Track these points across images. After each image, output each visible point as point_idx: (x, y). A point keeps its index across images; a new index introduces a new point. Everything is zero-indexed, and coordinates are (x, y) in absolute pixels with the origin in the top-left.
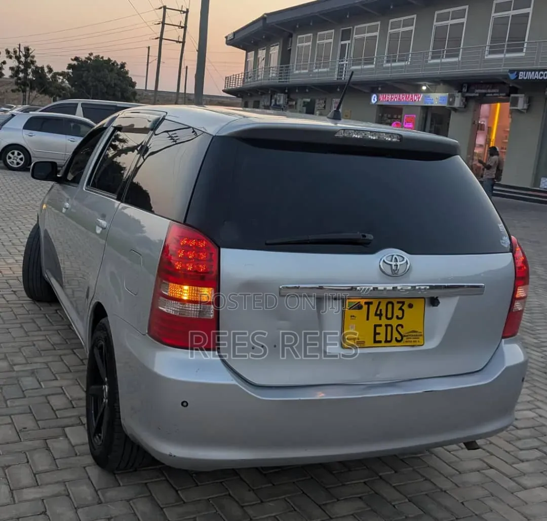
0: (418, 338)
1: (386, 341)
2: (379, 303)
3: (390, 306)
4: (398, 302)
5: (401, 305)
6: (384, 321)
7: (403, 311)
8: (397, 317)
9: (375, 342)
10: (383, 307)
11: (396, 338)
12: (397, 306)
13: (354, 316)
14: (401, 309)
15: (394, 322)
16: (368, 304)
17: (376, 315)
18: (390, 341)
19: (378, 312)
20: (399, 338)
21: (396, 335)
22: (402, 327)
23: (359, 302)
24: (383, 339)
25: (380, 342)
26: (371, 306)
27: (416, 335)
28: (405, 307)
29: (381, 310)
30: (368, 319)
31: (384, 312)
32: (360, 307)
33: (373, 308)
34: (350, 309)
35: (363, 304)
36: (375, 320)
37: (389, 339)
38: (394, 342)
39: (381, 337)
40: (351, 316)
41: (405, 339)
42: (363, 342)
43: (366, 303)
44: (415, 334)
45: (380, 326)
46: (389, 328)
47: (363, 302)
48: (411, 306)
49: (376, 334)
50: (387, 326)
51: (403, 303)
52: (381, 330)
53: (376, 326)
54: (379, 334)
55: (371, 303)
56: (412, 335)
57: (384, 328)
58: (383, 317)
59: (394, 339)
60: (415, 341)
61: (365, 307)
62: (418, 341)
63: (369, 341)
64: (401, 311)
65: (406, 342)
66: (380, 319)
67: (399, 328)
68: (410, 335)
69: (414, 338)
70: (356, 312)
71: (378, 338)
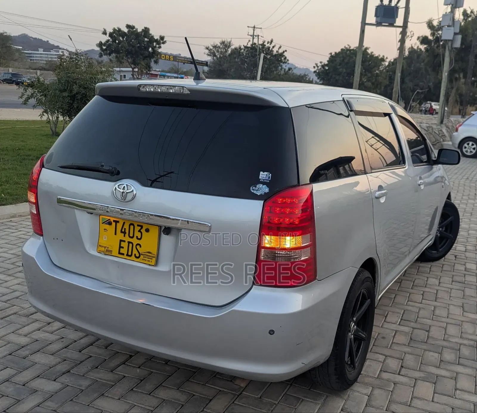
0: (152, 259)
1: (127, 255)
2: (124, 223)
3: (132, 227)
4: (138, 226)
5: (140, 228)
6: (127, 239)
7: (141, 233)
8: (138, 238)
9: (120, 253)
10: (126, 226)
11: (135, 254)
12: (137, 229)
13: (106, 230)
14: (139, 231)
16: (116, 222)
17: (122, 232)
18: (131, 256)
19: (123, 231)
20: (137, 255)
21: (135, 252)
22: (140, 247)
23: (110, 219)
24: (126, 253)
25: (123, 254)
26: (118, 224)
28: (143, 230)
29: (125, 229)
30: (116, 234)
31: (127, 231)
32: (110, 223)
33: (119, 226)
34: (103, 223)
35: (112, 222)
36: (120, 236)
37: (130, 254)
38: (133, 257)
39: (124, 251)
40: (105, 229)
41: (142, 256)
42: (111, 251)
43: (114, 221)
44: (150, 255)
45: (124, 241)
46: (131, 245)
47: (112, 219)
48: (147, 230)
49: (120, 247)
50: (129, 243)
51: (142, 227)
52: (125, 245)
53: (121, 241)
54: (123, 248)
55: (118, 222)
56: (148, 256)
57: (127, 243)
58: (127, 235)
59: (133, 255)
60: (149, 261)
61: (114, 224)
62: (151, 262)
63: (115, 252)
64: (140, 233)
65: (143, 259)
66: (124, 236)
67: (138, 247)
68: (145, 255)
69: (149, 258)
70: (107, 226)
71: (122, 251)
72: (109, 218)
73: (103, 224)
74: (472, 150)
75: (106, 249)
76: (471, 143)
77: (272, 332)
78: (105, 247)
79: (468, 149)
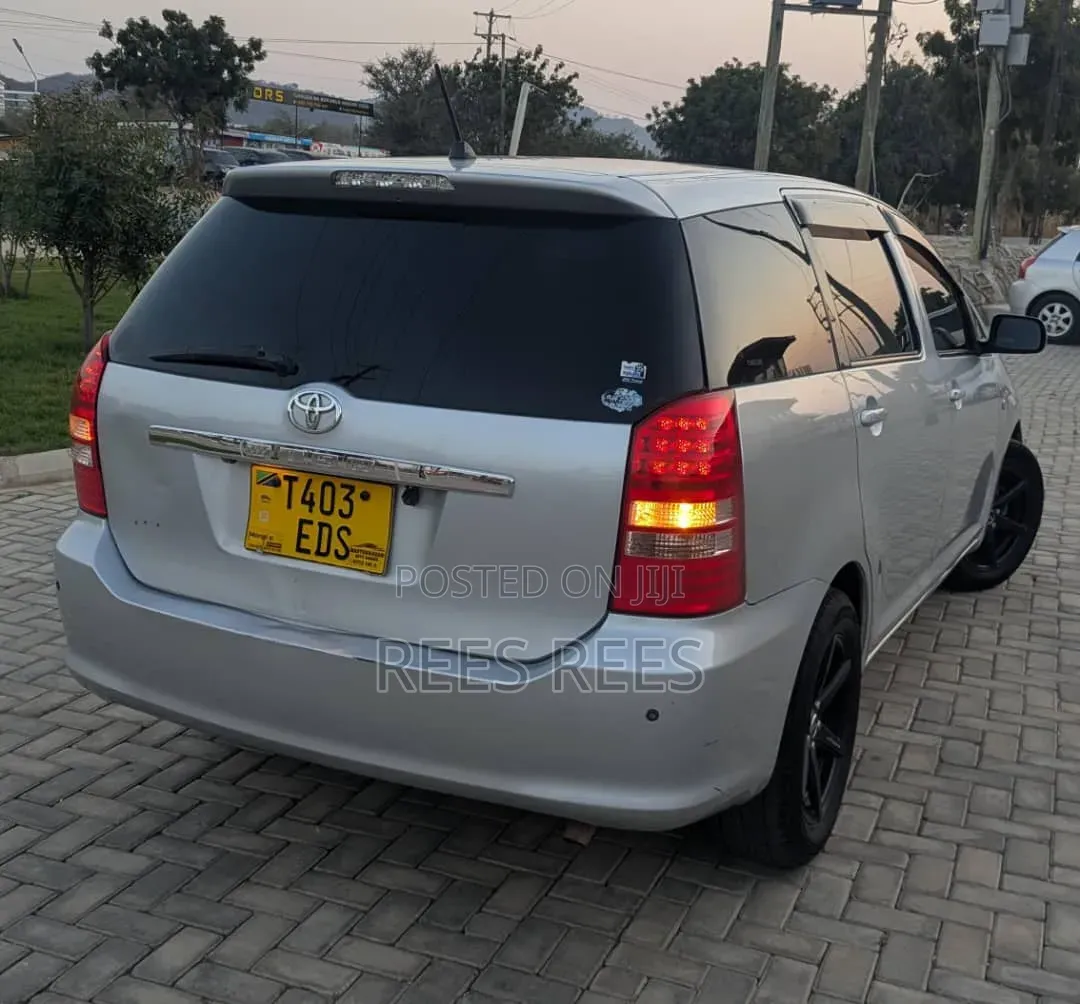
0: (376, 560)
1: (318, 553)
2: (310, 481)
3: (328, 490)
4: (343, 486)
5: (347, 491)
6: (317, 516)
7: (351, 503)
8: (341, 514)
9: (299, 549)
10: (316, 489)
11: (336, 552)
12: (342, 493)
13: (267, 497)
14: (347, 498)
15: (336, 521)
16: (291, 480)
17: (304, 501)
18: (325, 554)
19: (308, 498)
20: (342, 552)
21: (336, 545)
22: (349, 533)
23: (275, 474)
24: (314, 549)
25: (307, 552)
26: (295, 484)
27: (373, 554)
28: (355, 497)
29: (312, 494)
30: (289, 506)
31: (317, 500)
32: (276, 483)
33: (299, 489)
34: (259, 483)
35: (282, 478)
36: (300, 511)
37: (323, 549)
38: (332, 558)
39: (310, 544)
40: (263, 497)
41: (352, 556)
42: (279, 546)
43: (286, 477)
44: (372, 550)
45: (311, 522)
46: (325, 531)
47: (281, 474)
48: (365, 496)
49: (301, 536)
50: (322, 525)
51: (352, 489)
52: (312, 531)
53: (302, 522)
54: (306, 537)
55: (295, 479)
56: (366, 553)
57: (316, 528)
58: (316, 508)
59: (332, 552)
60: (369, 564)
61: (285, 484)
62: (375, 565)
63: (290, 546)
64: (347, 504)
65: (354, 562)
66: (311, 511)
67: (343, 534)
68: (361, 551)
69: (369, 558)
70: (269, 490)
71: (305, 544)
72: (274, 471)
73: (261, 486)
74: (1061, 323)
75: (266, 541)
76: (1058, 307)
77: (652, 715)
78: (264, 537)
79: (1052, 321)
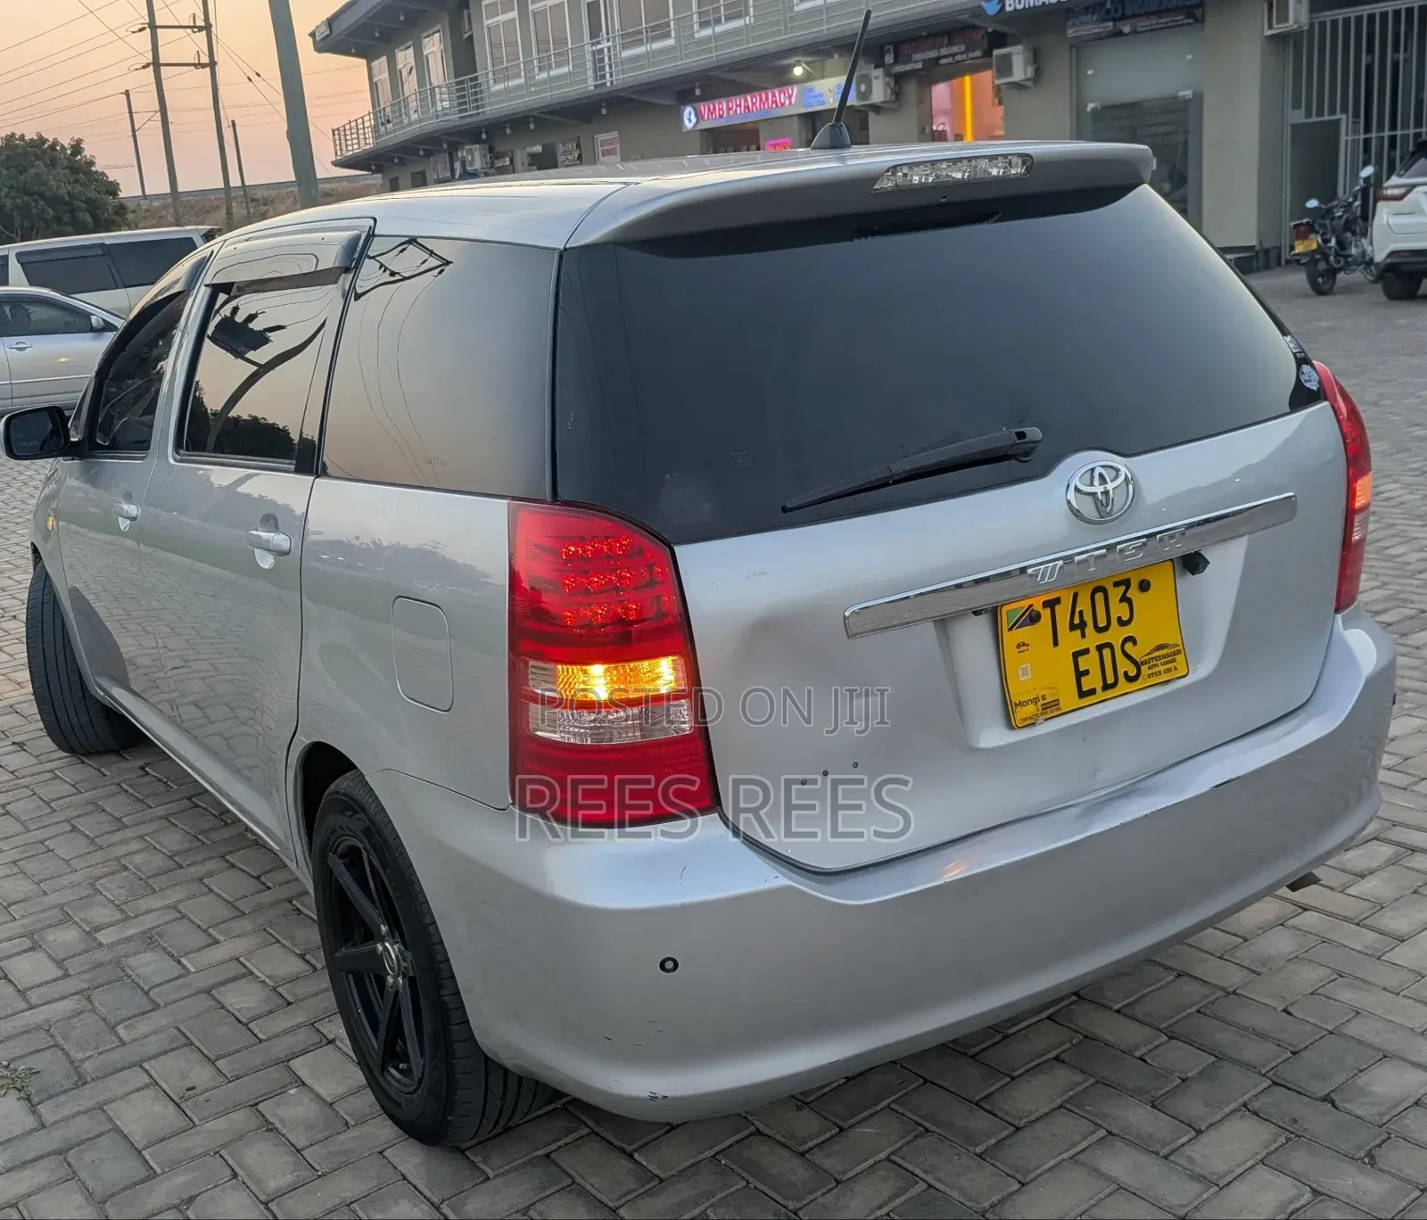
0: (1174, 661)
1: (1106, 687)
2: (1075, 597)
3: (1099, 597)
4: (1116, 585)
5: (1122, 588)
6: (1092, 639)
7: (1130, 602)
8: (1122, 623)
9: (1082, 695)
10: (1084, 605)
11: (1126, 674)
12: (1115, 594)
13: (1023, 645)
14: (1124, 599)
15: (1115, 635)
16: (1051, 604)
17: (1073, 627)
18: (1114, 685)
19: (1077, 621)
20: (1133, 672)
22: (1135, 643)
23: (1030, 607)
24: (1099, 685)
25: (1092, 692)
26: (1057, 608)
27: (1168, 655)
28: (1133, 593)
29: (1081, 612)
30: (1056, 643)
31: (1088, 618)
32: (1033, 618)
33: (1063, 614)
34: (1010, 629)
35: (1040, 609)
36: (1071, 641)
37: (1110, 680)
38: (1122, 686)
39: (1091, 682)
40: (1019, 646)
41: (1144, 669)
42: (1056, 703)
43: (1045, 605)
44: (1165, 652)
45: (1086, 651)
46: (1107, 652)
47: (1038, 604)
48: (1144, 586)
49: (1080, 674)
50: (1100, 649)
51: (1127, 584)
52: (1090, 662)
53: (1076, 655)
54: (1087, 672)
55: (1058, 601)
56: (1160, 658)
57: (1094, 654)
58: (1089, 629)
59: (1121, 677)
60: (1169, 670)
61: (1046, 614)
62: (1176, 669)
63: (1069, 697)
64: (1125, 605)
65: (1149, 676)
66: (1083, 636)
67: (1128, 647)
68: (1153, 659)
69: (1164, 664)
70: (1026, 633)
71: (1087, 684)
72: (1026, 603)
73: (1014, 631)
75: (1039, 704)
78: (1035, 701)
